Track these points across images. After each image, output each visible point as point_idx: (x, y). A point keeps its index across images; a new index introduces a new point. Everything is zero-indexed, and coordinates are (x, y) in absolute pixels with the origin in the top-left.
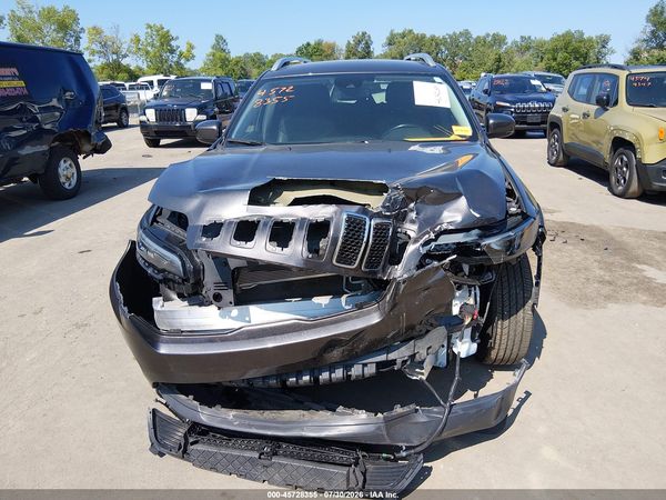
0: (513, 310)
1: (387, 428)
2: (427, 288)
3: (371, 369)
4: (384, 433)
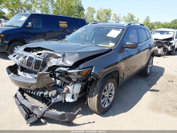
1: (32, 107)
2: (45, 78)
3: (40, 95)
4: (31, 109)
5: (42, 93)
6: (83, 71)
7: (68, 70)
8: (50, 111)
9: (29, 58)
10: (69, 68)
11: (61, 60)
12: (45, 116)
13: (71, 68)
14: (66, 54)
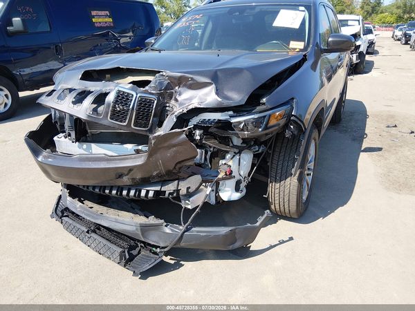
0: (283, 177)
1: (141, 229)
2: (174, 146)
3: (151, 194)
4: (140, 233)
5: (158, 188)
6: (270, 116)
7: (231, 117)
8: (194, 229)
9: (119, 96)
10: (231, 113)
11: (211, 91)
12: (182, 244)
13: (238, 110)
14: (218, 73)
